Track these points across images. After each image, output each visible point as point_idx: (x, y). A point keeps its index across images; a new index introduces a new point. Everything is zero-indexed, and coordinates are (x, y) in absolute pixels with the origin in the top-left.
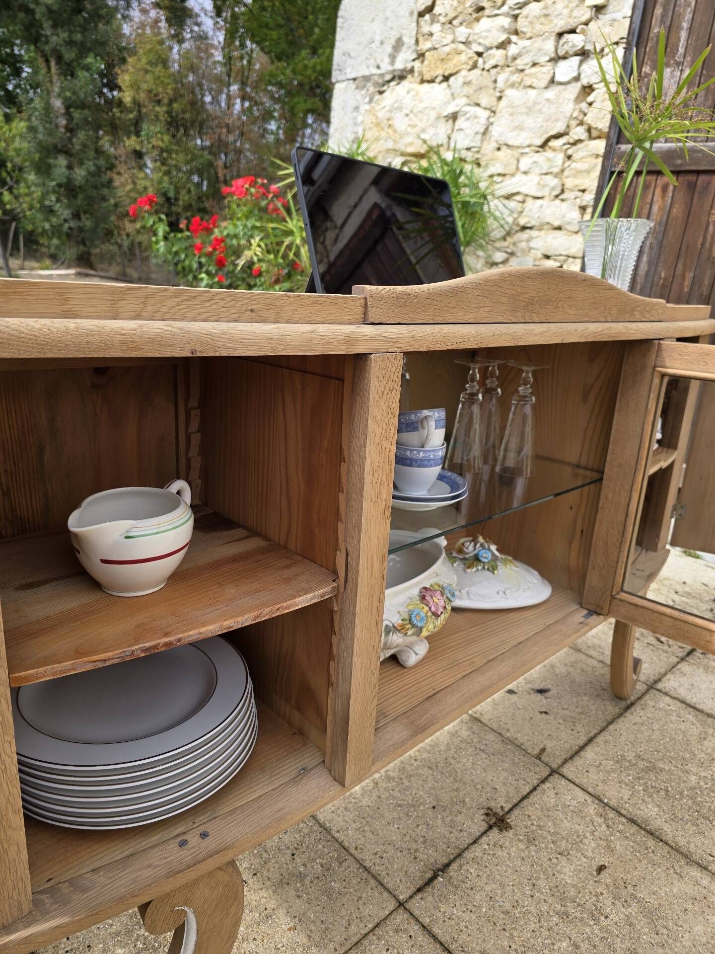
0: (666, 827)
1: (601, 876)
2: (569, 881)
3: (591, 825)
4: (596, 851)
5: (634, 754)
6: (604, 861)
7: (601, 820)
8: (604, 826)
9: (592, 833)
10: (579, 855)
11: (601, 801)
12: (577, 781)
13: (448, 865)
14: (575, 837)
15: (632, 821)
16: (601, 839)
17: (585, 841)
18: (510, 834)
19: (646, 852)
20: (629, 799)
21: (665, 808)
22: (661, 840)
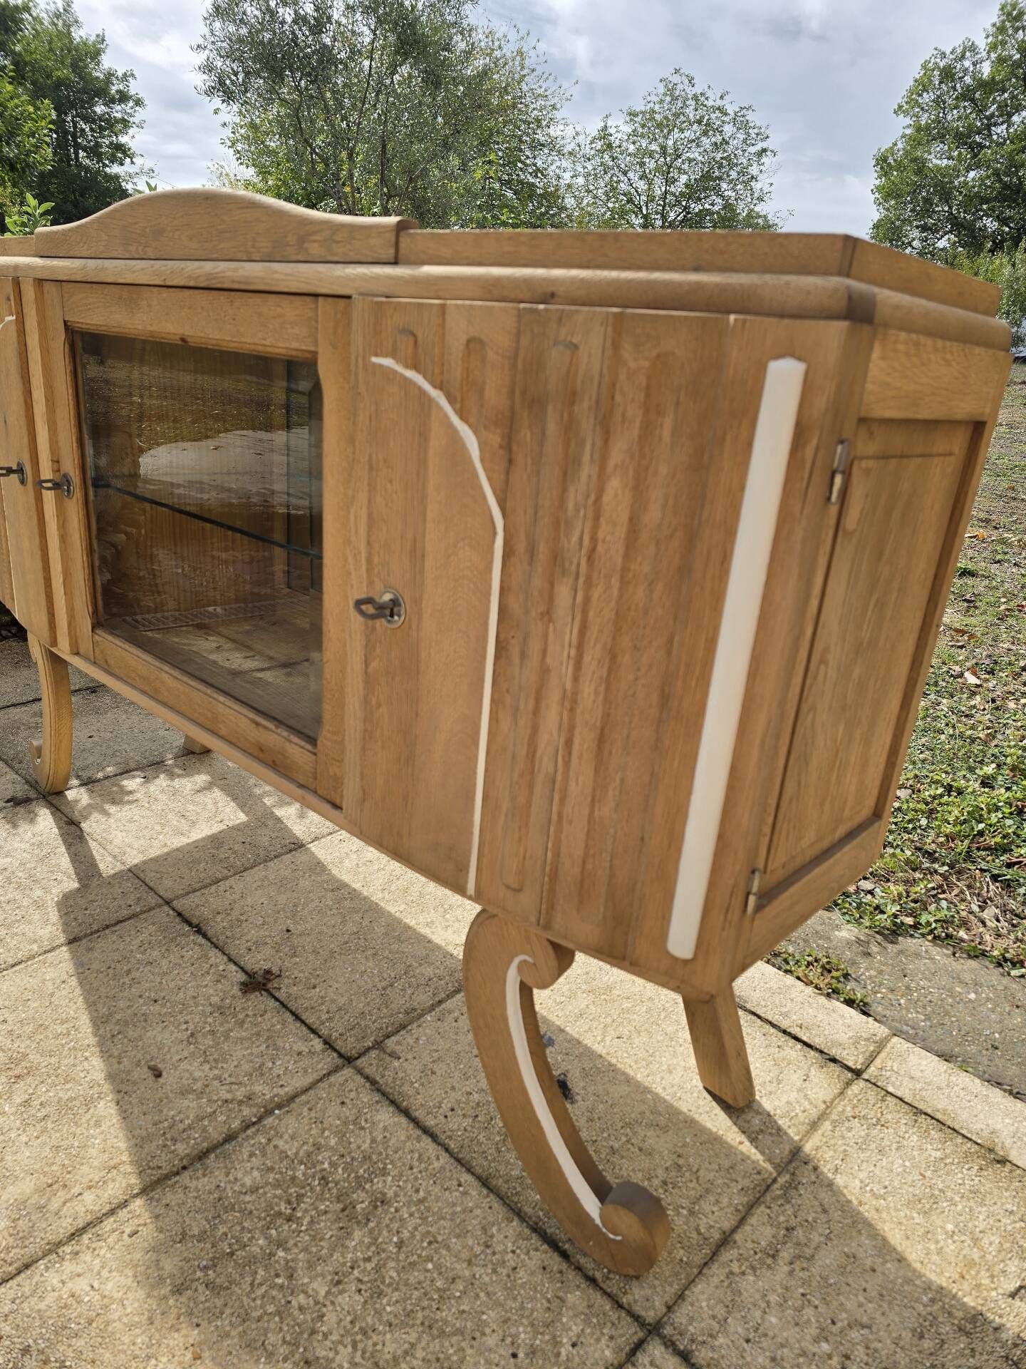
0: (205, 1183)
1: (146, 1069)
2: (149, 1034)
3: (233, 1080)
4: (187, 1075)
5: (390, 1194)
6: (169, 1079)
7: (240, 1093)
8: (229, 1096)
9: (219, 1078)
10: (186, 1053)
11: (279, 1107)
12: (324, 1085)
13: (205, 936)
14: (216, 1056)
15: (230, 1138)
16: (207, 1086)
17: (207, 1067)
18: (236, 990)
19: (168, 1136)
20: (276, 1147)
21: (248, 1198)
22: (184, 1168)
